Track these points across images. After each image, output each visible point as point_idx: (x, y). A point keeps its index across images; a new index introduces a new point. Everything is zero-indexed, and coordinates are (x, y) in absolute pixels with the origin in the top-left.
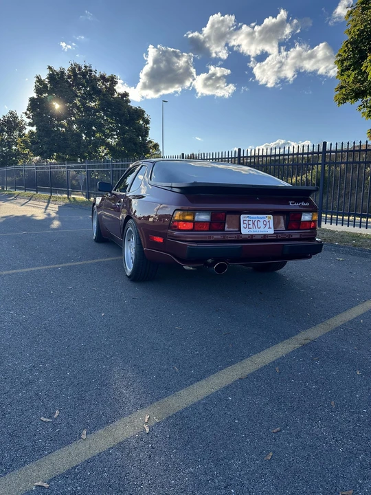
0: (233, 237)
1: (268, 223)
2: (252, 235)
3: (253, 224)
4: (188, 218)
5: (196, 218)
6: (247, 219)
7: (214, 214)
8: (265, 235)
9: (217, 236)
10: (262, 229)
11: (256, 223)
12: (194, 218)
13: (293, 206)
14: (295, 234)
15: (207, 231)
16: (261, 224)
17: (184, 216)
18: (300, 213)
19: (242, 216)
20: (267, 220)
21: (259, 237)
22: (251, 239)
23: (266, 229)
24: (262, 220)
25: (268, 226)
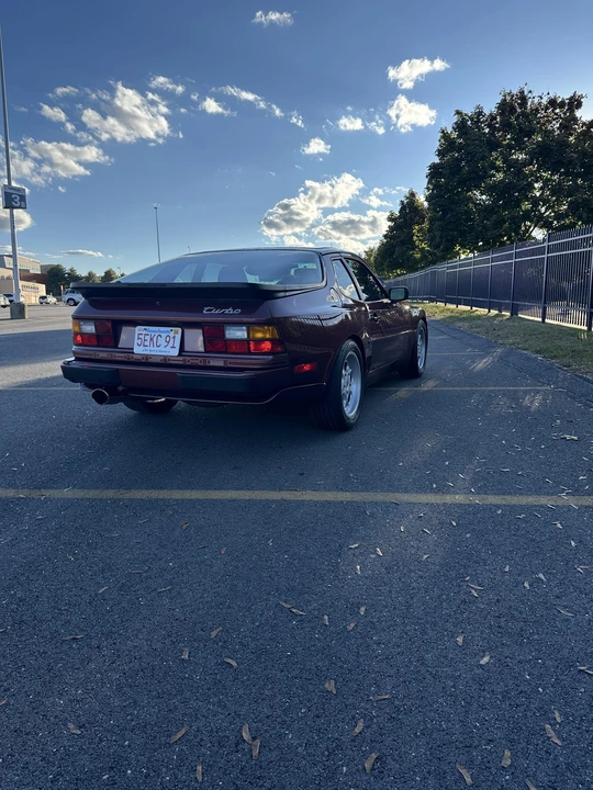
1: (172, 340)
2: (147, 356)
3: (151, 339)
6: (145, 332)
8: (164, 357)
9: (103, 354)
10: (162, 348)
11: (155, 339)
12: (80, 328)
13: (210, 314)
14: (214, 359)
15: (95, 346)
16: (162, 341)
18: (222, 326)
19: (138, 328)
20: (172, 334)
21: (158, 360)
22: (145, 362)
23: (168, 348)
24: (164, 335)
25: (171, 344)
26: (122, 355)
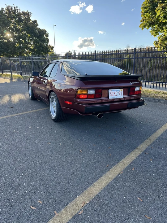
0: (105, 101)
1: (121, 93)
2: (114, 99)
3: (114, 93)
4: (84, 92)
5: (88, 92)
6: (112, 91)
7: (97, 90)
8: (119, 99)
9: (98, 100)
10: (118, 96)
11: (115, 93)
12: (87, 92)
14: (132, 97)
15: (93, 98)
16: (118, 94)
17: (82, 92)
18: (134, 87)
19: (109, 90)
20: (120, 91)
21: (117, 100)
22: (114, 101)
23: (120, 96)
24: (118, 92)
25: (121, 94)
26: (106, 100)
